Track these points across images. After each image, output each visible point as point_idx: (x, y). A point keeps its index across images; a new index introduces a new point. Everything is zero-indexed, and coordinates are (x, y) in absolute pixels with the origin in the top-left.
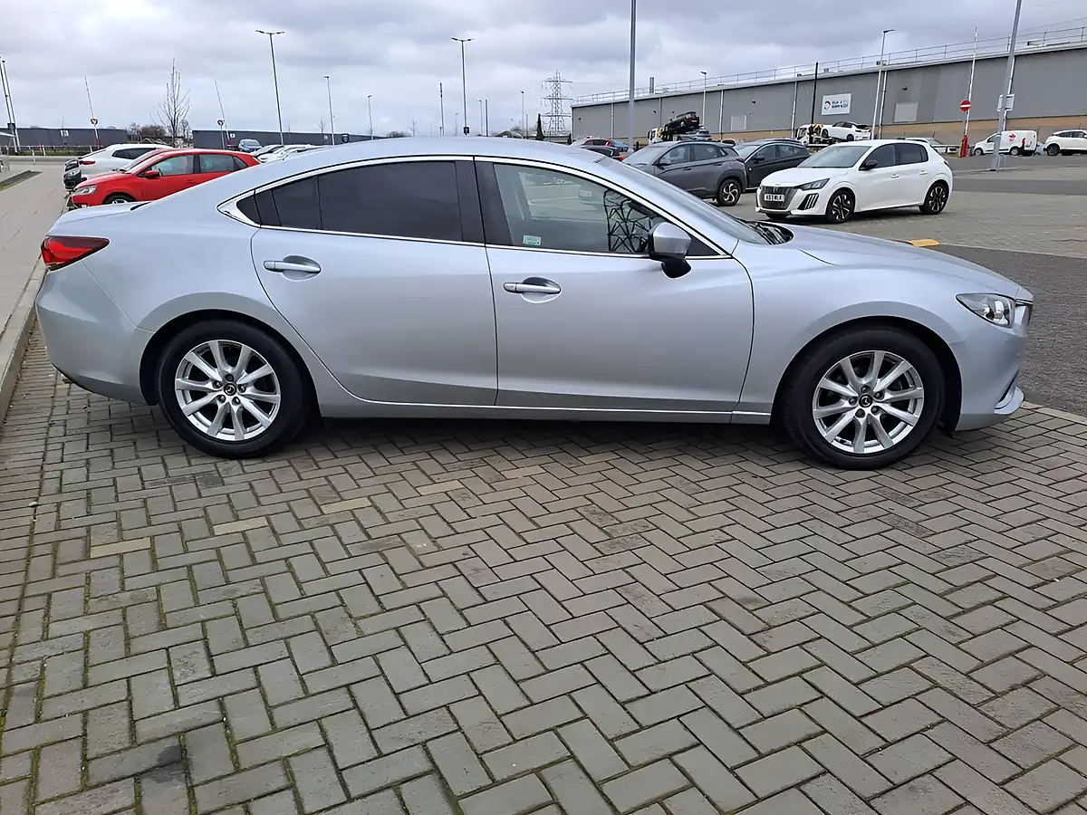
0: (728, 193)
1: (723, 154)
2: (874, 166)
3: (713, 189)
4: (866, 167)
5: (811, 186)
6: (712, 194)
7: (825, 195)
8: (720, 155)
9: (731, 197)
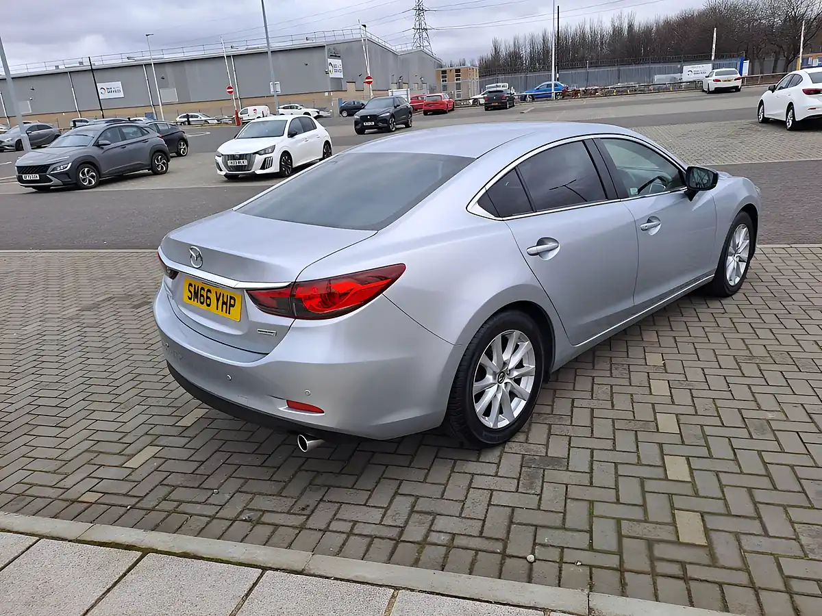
0: (159, 163)
1: (146, 132)
2: (296, 134)
3: (146, 161)
4: (291, 135)
5: (265, 151)
6: (146, 165)
7: (276, 156)
8: (143, 134)
9: (162, 167)
